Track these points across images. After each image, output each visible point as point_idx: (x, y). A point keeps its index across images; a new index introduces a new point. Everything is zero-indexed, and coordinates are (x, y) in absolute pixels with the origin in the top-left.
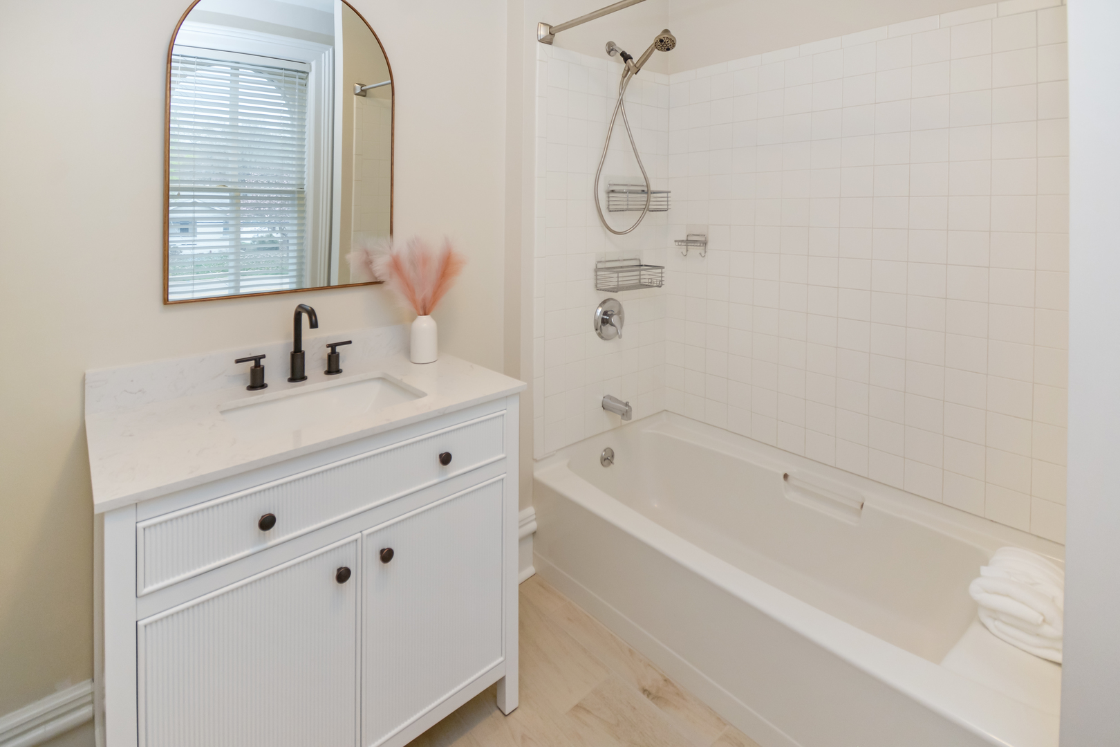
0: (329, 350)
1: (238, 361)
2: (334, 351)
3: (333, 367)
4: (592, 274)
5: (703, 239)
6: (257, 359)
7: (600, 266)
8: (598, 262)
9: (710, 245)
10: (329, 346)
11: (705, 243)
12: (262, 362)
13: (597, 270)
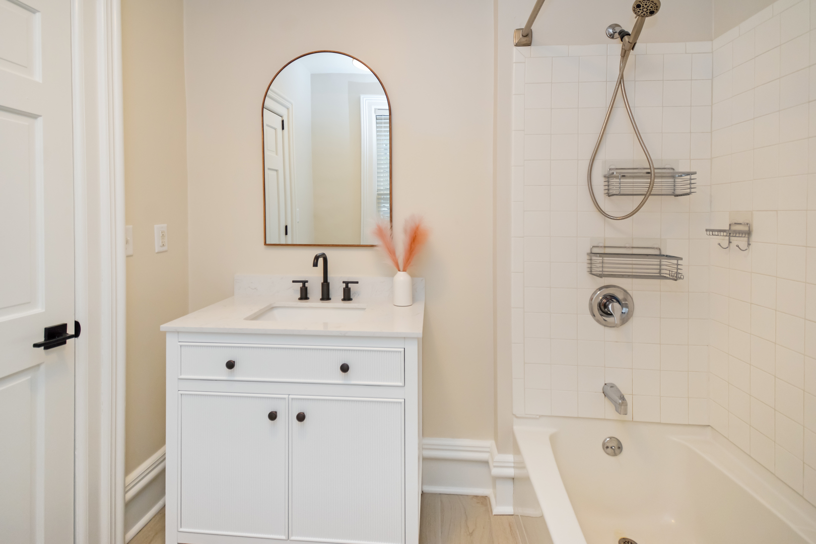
0: (344, 285)
1: (294, 282)
2: (347, 286)
3: (347, 297)
4: (585, 258)
5: (746, 228)
6: (304, 282)
7: (596, 250)
8: (593, 247)
9: (754, 237)
10: (344, 282)
11: (749, 233)
12: (307, 284)
13: (592, 254)
